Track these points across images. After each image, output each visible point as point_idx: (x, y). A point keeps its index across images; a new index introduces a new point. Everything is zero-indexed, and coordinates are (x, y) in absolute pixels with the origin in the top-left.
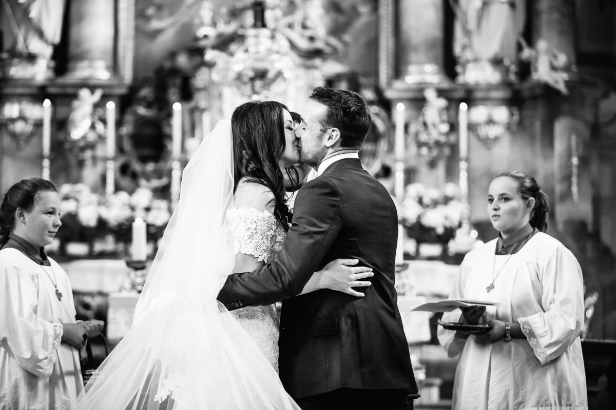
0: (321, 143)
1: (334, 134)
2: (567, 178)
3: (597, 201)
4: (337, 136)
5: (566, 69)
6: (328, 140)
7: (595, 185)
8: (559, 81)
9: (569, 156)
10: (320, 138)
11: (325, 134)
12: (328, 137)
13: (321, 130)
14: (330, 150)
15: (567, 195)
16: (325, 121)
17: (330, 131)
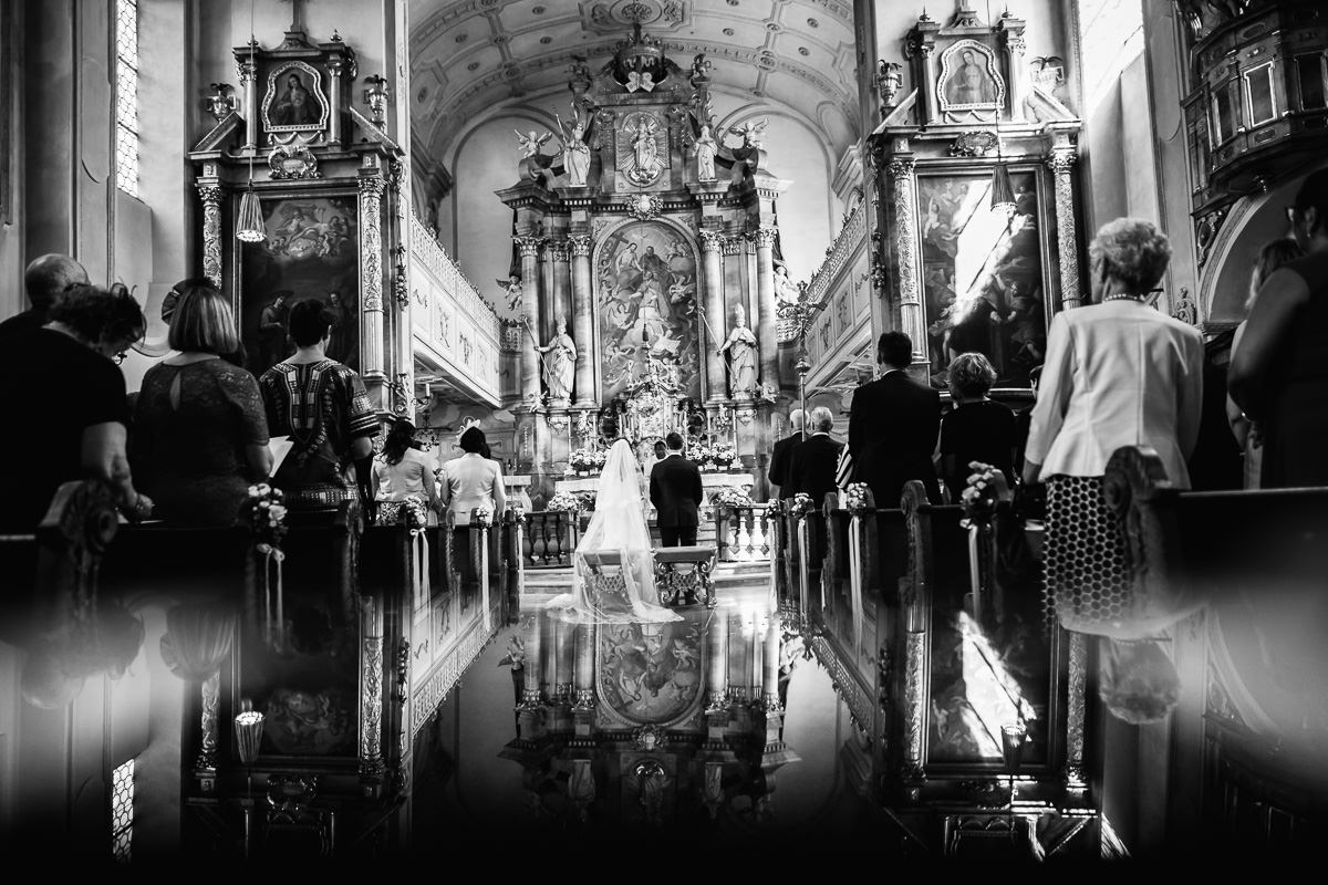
5: (775, 393)
8: (772, 398)
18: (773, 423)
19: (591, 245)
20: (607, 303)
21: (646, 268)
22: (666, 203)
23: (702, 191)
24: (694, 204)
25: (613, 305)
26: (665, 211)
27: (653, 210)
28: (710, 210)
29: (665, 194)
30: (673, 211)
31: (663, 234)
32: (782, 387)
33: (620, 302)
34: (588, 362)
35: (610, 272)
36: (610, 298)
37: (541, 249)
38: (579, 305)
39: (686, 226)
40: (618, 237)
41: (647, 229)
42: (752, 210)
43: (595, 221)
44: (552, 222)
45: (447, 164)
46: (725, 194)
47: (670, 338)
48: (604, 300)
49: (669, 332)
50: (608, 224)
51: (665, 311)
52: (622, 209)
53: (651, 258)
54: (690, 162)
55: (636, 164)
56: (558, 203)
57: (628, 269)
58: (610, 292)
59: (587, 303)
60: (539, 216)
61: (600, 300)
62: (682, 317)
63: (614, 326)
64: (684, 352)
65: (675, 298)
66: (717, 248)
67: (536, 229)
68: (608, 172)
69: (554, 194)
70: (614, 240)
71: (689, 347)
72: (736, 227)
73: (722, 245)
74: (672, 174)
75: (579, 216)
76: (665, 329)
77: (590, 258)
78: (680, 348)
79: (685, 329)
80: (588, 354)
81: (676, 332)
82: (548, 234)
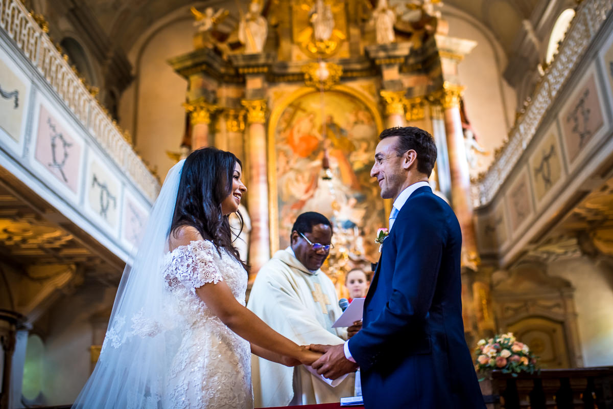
0: (400, 167)
1: (411, 156)
2: (481, 310)
3: (496, 320)
4: (414, 156)
5: (475, 260)
6: (406, 162)
7: (495, 312)
8: (473, 266)
9: (481, 300)
10: (398, 163)
11: (403, 158)
12: (405, 160)
13: (398, 156)
14: (409, 174)
15: (482, 318)
16: (401, 147)
17: (406, 154)
18: (476, 295)
19: (267, 112)
20: (285, 172)
21: (327, 136)
22: (345, 71)
23: (382, 54)
24: (373, 70)
25: (291, 175)
26: (344, 79)
27: (332, 78)
28: (391, 74)
29: (344, 62)
30: (353, 79)
31: (343, 102)
32: (482, 257)
33: (298, 171)
34: (263, 233)
35: (289, 141)
36: (288, 168)
37: (214, 117)
38: (254, 172)
39: (367, 94)
40: (296, 107)
41: (326, 98)
42: (435, 74)
43: (272, 92)
44: (227, 93)
45: (132, 58)
46: (407, 58)
47: (355, 207)
48: (281, 170)
49: (353, 201)
50: (285, 93)
51: (348, 179)
52: (300, 78)
53: (331, 126)
54: (369, 34)
55: (313, 36)
56: (232, 72)
57: (307, 138)
58: (288, 162)
59: (262, 170)
60: (212, 85)
61: (278, 169)
62: (366, 185)
63: (292, 197)
64: (369, 222)
65: (358, 166)
66: (401, 111)
67: (208, 97)
68: (285, 45)
69: (229, 63)
70: (291, 110)
71: (374, 217)
72: (419, 91)
73: (405, 110)
74: (351, 45)
75: (255, 83)
76: (348, 198)
77: (266, 125)
78: (366, 218)
79: (370, 197)
80: (262, 225)
81: (360, 200)
82: (223, 104)
